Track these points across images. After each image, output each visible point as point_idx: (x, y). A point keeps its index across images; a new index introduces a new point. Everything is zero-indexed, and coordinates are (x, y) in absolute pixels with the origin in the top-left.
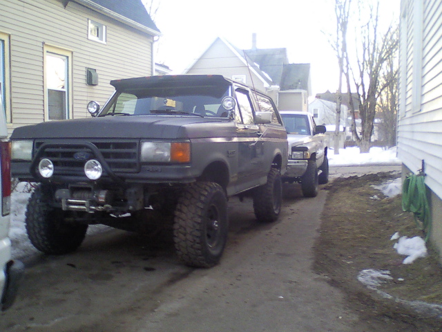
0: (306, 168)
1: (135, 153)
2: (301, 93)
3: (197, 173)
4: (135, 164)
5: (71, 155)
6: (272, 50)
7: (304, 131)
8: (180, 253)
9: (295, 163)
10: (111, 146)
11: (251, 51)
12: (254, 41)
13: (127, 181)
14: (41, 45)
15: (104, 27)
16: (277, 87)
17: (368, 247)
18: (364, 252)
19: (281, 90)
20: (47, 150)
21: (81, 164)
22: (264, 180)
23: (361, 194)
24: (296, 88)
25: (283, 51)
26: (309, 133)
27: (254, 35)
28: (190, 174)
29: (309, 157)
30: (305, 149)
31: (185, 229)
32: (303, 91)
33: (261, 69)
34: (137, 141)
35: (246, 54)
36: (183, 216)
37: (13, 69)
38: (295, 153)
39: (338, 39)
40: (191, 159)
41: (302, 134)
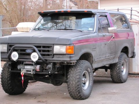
1: (51, 50)
4: (51, 54)
5: (24, 50)
10: (42, 47)
13: (48, 61)
20: (15, 48)
21: (29, 54)
28: (74, 59)
34: (52, 45)
40: (74, 53)
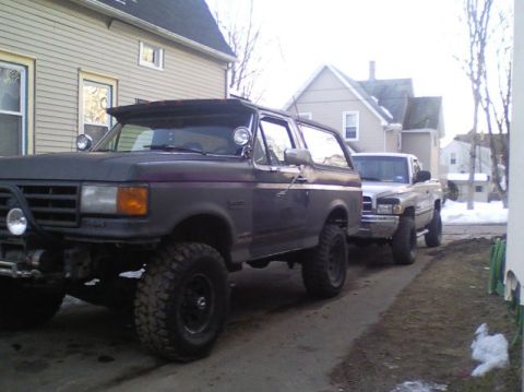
0: (396, 227)
1: (74, 201)
2: (428, 134)
3: (163, 229)
4: (73, 215)
6: (393, 81)
7: (400, 178)
8: (143, 340)
9: (382, 219)
10: (51, 191)
11: (368, 82)
12: (372, 70)
13: (66, 238)
14: (76, 71)
15: (161, 51)
16: (399, 126)
17: (435, 343)
18: (425, 351)
19: (404, 129)
22: (312, 242)
23: (474, 263)
24: (423, 127)
25: (408, 82)
26: (406, 181)
27: (372, 64)
28: (146, 231)
29: (401, 211)
30: (394, 202)
31: (147, 307)
32: (431, 131)
33: (380, 103)
34: (77, 185)
35: (362, 85)
36: (146, 289)
37: (38, 100)
38: (381, 206)
39: (472, 59)
40: (149, 210)
41: (398, 181)
